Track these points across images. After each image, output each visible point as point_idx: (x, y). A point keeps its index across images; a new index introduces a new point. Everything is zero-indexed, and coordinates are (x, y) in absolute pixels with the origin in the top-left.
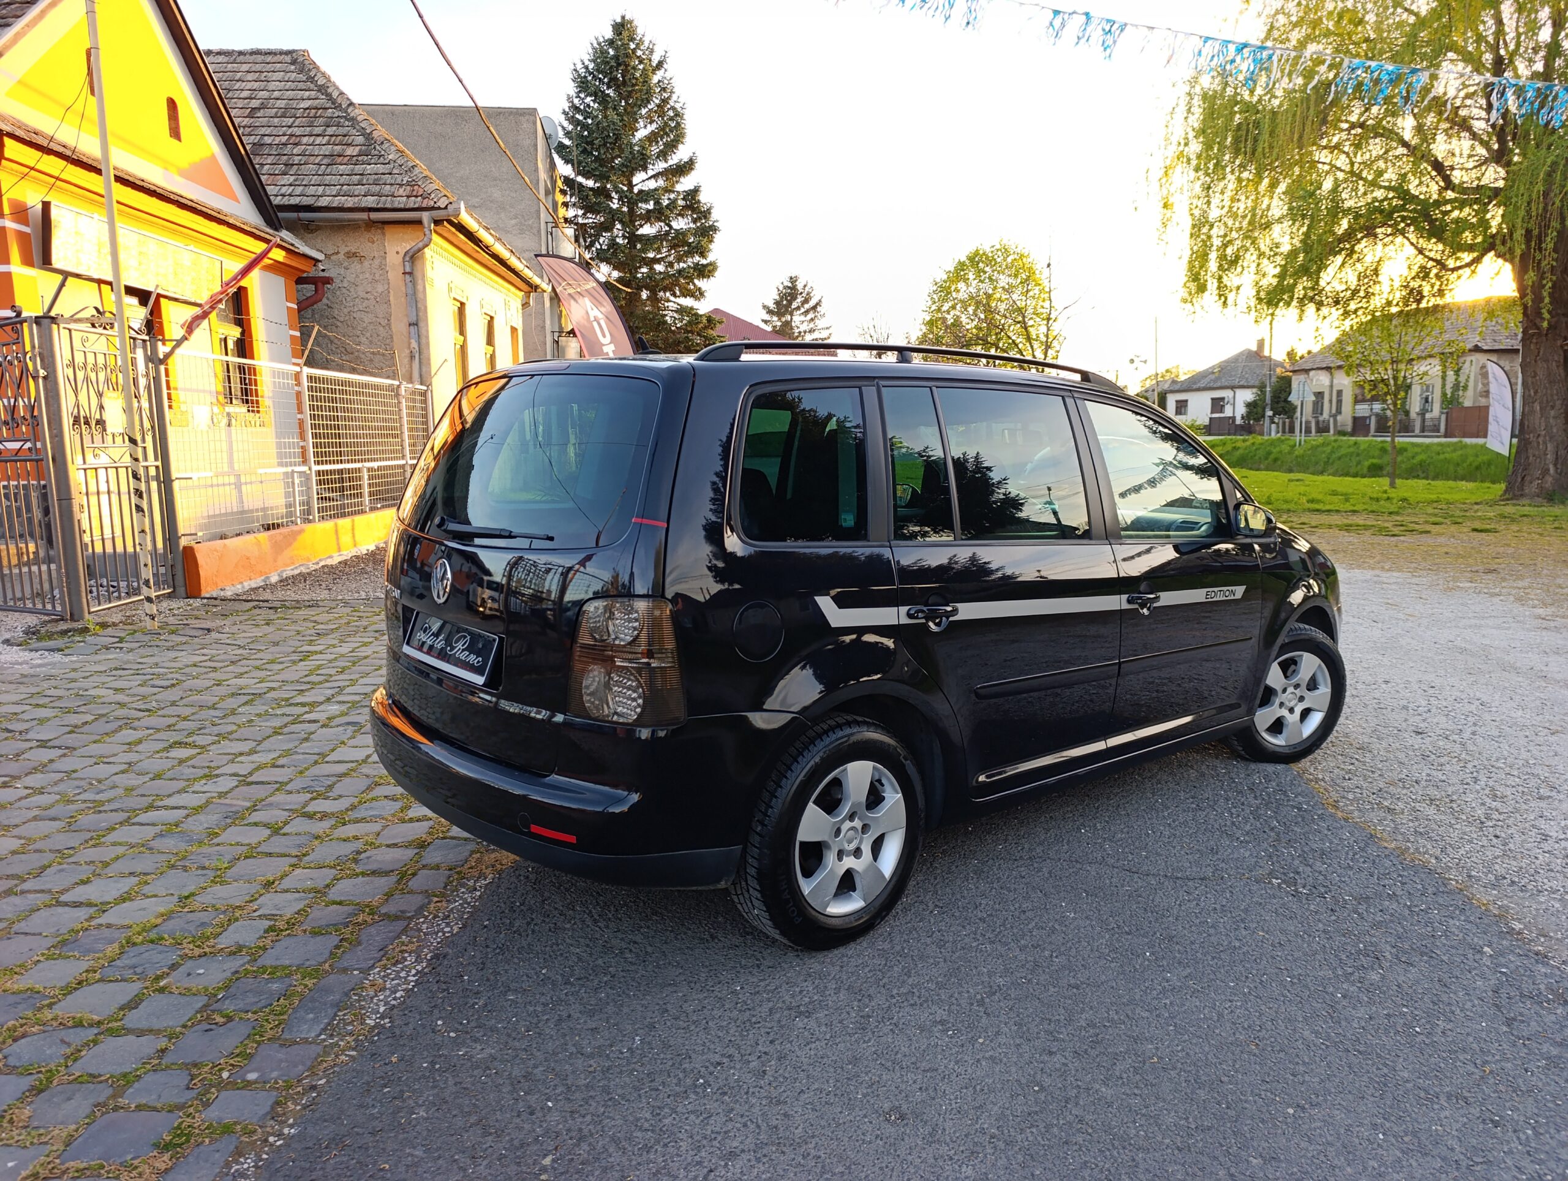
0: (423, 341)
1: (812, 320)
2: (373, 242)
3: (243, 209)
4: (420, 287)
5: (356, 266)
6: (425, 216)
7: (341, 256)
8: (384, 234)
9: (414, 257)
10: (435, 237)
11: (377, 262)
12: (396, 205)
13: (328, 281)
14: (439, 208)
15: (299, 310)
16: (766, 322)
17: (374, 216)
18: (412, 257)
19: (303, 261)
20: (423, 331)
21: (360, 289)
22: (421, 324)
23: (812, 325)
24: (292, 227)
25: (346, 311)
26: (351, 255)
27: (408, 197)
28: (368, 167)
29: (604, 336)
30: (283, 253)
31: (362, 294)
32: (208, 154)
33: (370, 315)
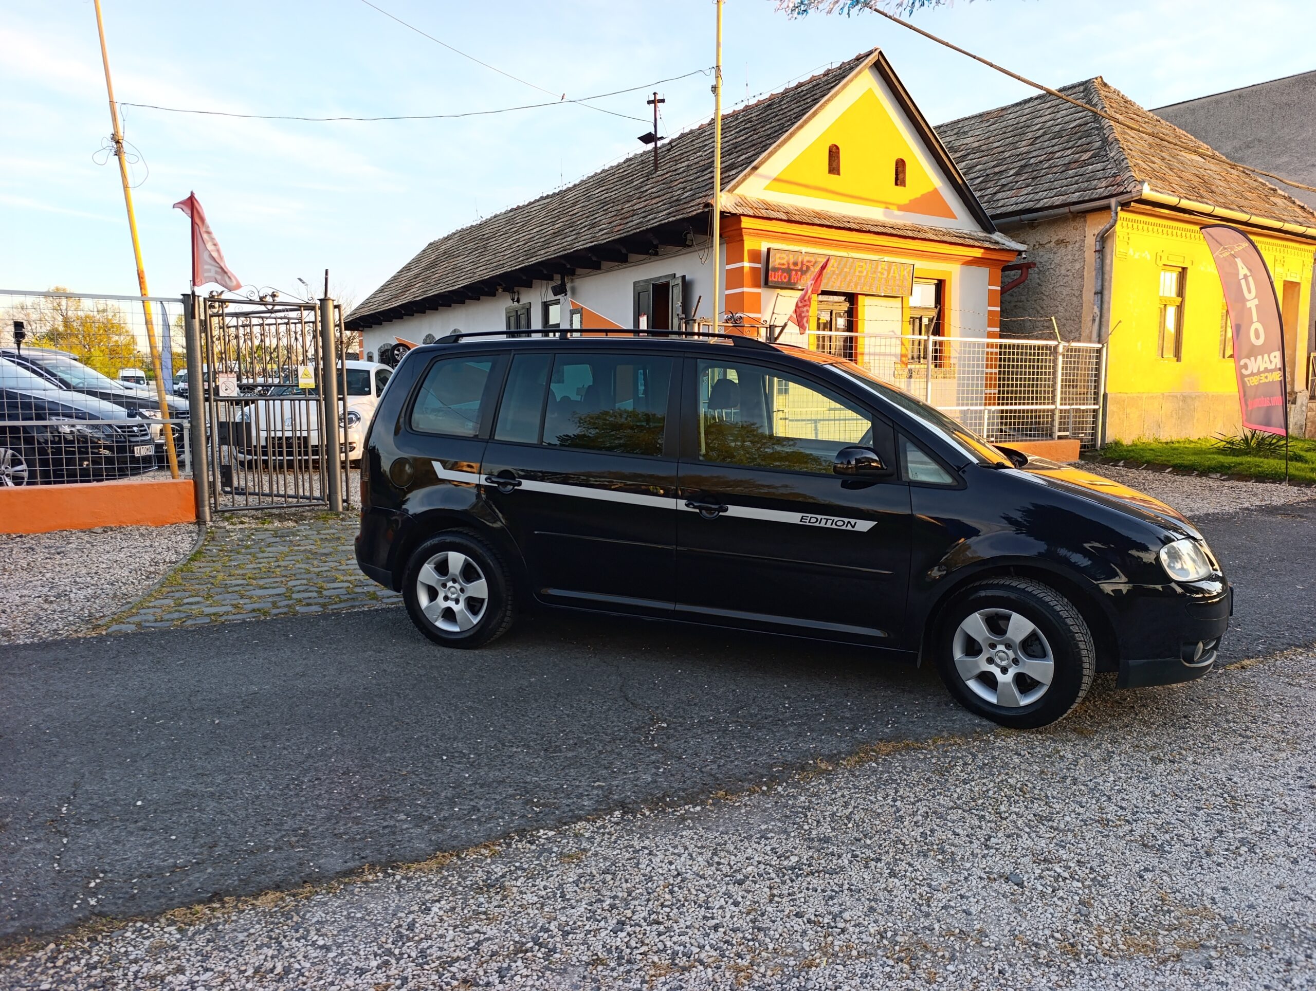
0: (1105, 306)
2: (1077, 229)
3: (963, 222)
4: (1108, 261)
5: (1062, 251)
6: (1113, 201)
7: (1052, 244)
8: (1085, 221)
9: (1104, 239)
10: (1122, 214)
11: (1077, 245)
12: (1094, 196)
13: (1029, 266)
14: (1127, 192)
15: (1003, 292)
17: (1074, 208)
18: (1102, 237)
19: (1005, 254)
20: (1106, 298)
21: (1063, 268)
22: (1106, 292)
24: (1005, 230)
25: (1051, 286)
26: (1060, 242)
27: (1106, 187)
28: (1090, 167)
29: (1250, 292)
30: (982, 251)
31: (1063, 272)
32: (931, 189)
33: (1068, 289)
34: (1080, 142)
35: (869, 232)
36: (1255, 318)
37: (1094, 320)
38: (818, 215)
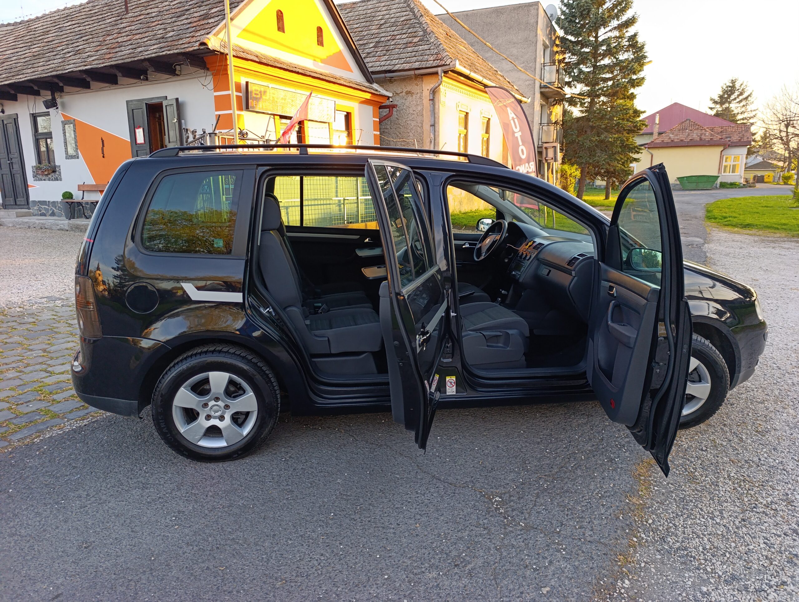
0: (436, 134)
1: (744, 106)
2: (418, 85)
3: (356, 76)
4: (437, 106)
5: (410, 98)
6: (439, 70)
7: (404, 94)
8: (422, 81)
9: (434, 92)
10: (444, 79)
11: (419, 95)
12: (428, 66)
13: (394, 106)
14: (447, 65)
15: (380, 122)
16: (711, 108)
17: (417, 72)
18: (434, 91)
19: (381, 98)
20: (437, 129)
21: (411, 109)
22: (436, 125)
23: (743, 109)
24: (379, 82)
25: (404, 120)
26: (408, 93)
27: (434, 60)
28: (421, 47)
29: (516, 128)
30: (370, 95)
31: (411, 112)
32: (338, 50)
33: (414, 122)
34: (409, 31)
35: (310, 76)
36: (520, 143)
37: (431, 142)
38: (276, 60)
